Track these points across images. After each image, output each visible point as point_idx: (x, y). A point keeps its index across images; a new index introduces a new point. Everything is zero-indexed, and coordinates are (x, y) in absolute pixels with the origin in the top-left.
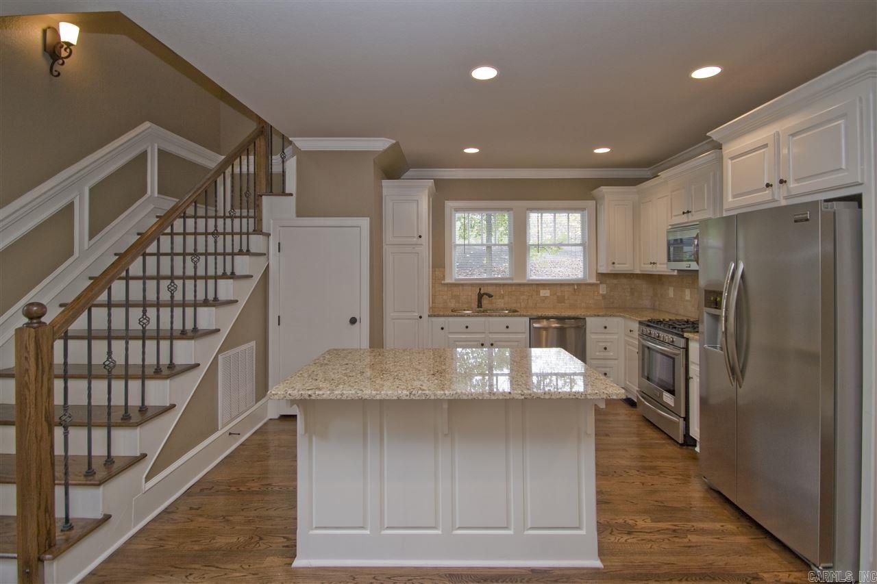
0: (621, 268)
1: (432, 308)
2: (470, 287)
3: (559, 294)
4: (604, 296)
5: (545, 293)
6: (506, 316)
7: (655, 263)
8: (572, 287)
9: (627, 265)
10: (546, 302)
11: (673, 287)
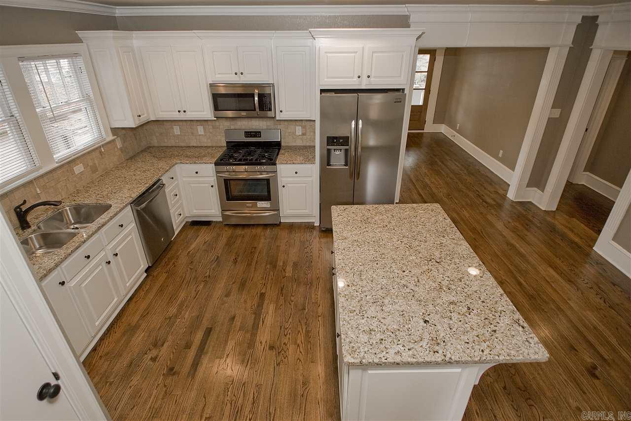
0: (143, 119)
3: (91, 163)
4: (121, 149)
5: (79, 168)
7: (185, 112)
8: (98, 151)
9: (145, 115)
10: (83, 178)
11: (179, 126)
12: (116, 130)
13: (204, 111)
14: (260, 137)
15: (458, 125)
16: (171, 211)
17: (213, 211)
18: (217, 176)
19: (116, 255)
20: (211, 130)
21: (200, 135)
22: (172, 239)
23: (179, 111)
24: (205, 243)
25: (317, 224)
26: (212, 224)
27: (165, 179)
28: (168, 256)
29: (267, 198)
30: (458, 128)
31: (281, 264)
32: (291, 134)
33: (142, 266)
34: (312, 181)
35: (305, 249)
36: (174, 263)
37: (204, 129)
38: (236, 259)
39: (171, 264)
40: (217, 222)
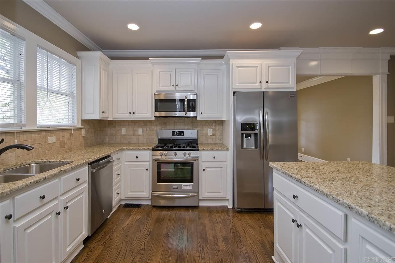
3: (61, 140)
4: (84, 137)
5: (52, 140)
7: (134, 113)
8: (69, 132)
9: (107, 114)
10: (53, 148)
11: (126, 128)
12: (85, 122)
13: (147, 113)
14: (183, 135)
15: (303, 149)
16: (114, 188)
17: (145, 193)
18: (153, 160)
19: (67, 208)
20: (147, 132)
21: (139, 135)
22: (109, 217)
23: (130, 113)
24: (137, 220)
25: (231, 207)
26: (142, 206)
27: (114, 157)
28: (104, 231)
29: (191, 181)
30: (303, 151)
31: (211, 238)
32: (204, 135)
33: (83, 233)
34: (226, 165)
35: (229, 226)
36: (110, 237)
37: (143, 131)
38: (167, 233)
39: (107, 237)
40: (145, 205)
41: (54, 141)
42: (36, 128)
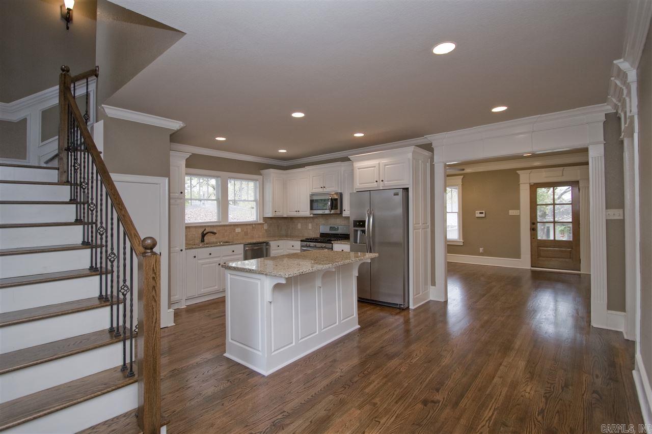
0: (279, 214)
1: (187, 244)
2: (194, 229)
3: (245, 230)
4: (266, 230)
5: (238, 230)
6: (221, 245)
8: (252, 226)
10: (239, 236)
11: (301, 223)
12: (265, 219)
13: (306, 211)
14: (338, 230)
20: (315, 226)
21: (309, 229)
23: (296, 211)
27: (272, 244)
37: (312, 225)
41: (240, 231)
42: (227, 224)
